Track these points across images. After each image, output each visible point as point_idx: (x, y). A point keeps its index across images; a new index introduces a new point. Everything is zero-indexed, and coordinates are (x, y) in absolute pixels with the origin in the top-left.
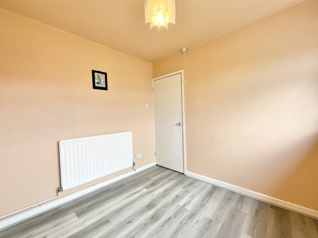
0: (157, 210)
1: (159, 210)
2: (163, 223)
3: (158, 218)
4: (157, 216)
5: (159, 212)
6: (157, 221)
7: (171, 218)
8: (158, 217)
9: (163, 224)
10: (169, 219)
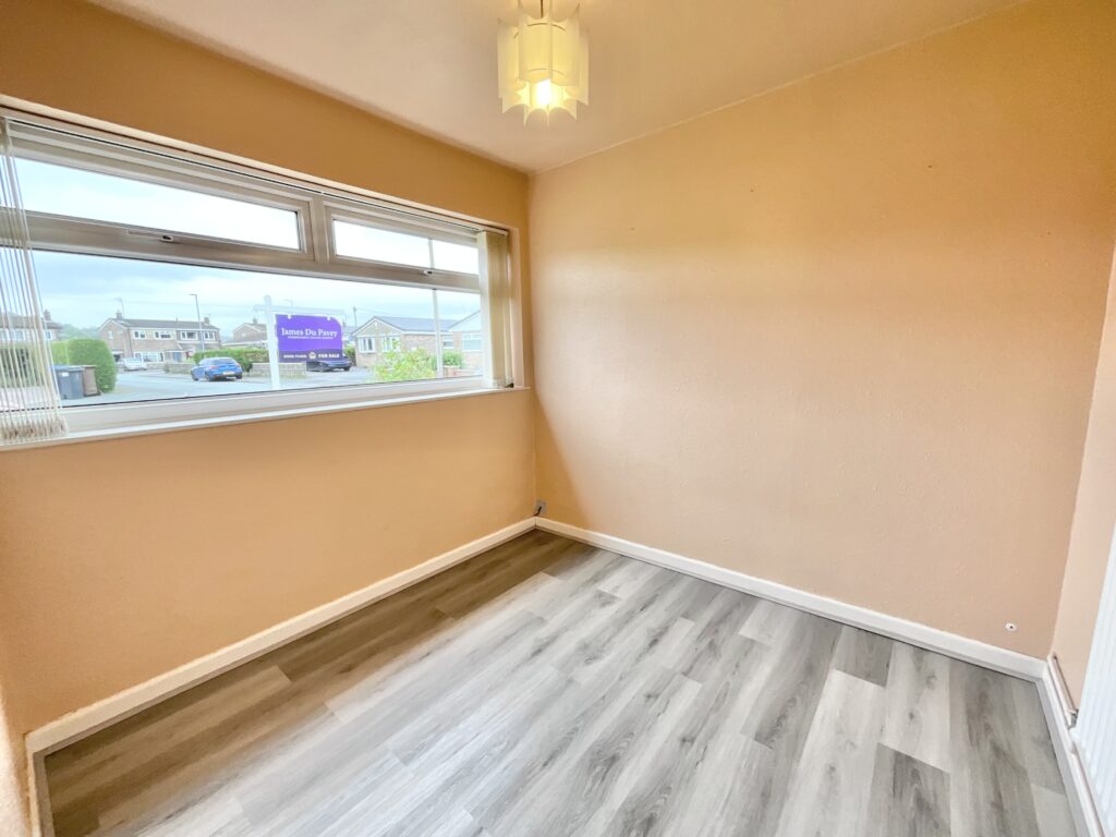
0: (602, 800)
1: (596, 800)
2: (573, 743)
3: (592, 761)
4: (598, 769)
5: (590, 790)
6: (591, 747)
7: (545, 764)
8: (593, 765)
9: (571, 739)
10: (552, 757)
